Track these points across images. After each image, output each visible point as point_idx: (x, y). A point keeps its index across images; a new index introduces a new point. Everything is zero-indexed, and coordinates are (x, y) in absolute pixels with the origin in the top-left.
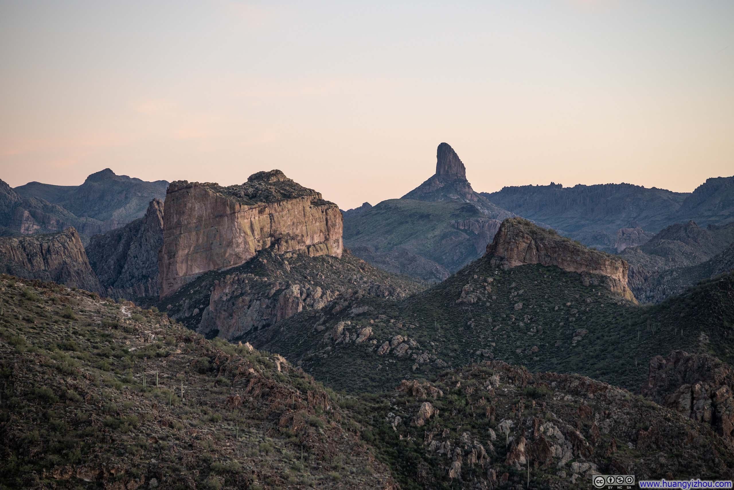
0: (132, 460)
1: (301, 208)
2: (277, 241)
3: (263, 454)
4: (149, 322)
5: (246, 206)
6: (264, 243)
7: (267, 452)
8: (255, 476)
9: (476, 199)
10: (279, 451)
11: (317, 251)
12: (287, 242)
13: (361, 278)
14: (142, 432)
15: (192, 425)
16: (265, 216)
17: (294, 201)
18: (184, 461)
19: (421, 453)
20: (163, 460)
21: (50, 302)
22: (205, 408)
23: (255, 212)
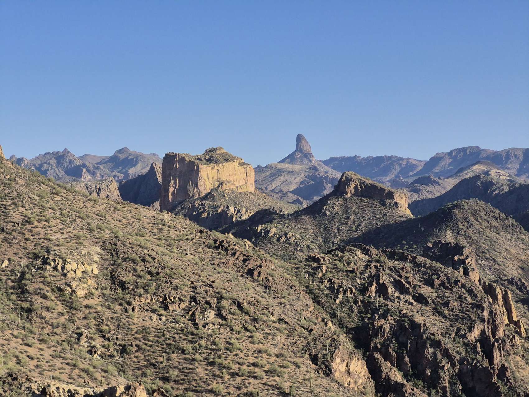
0: (181, 292)
1: (233, 167)
2: (221, 184)
3: (247, 290)
4: (180, 222)
5: (205, 166)
6: (214, 185)
7: (249, 290)
8: (245, 301)
9: (316, 163)
10: (254, 288)
11: (241, 189)
12: (226, 184)
13: (265, 203)
14: (185, 278)
15: (209, 275)
16: (215, 171)
17: (230, 163)
18: (208, 293)
19: (321, 291)
20: (197, 293)
21: (129, 212)
22: (214, 266)
23: (210, 168)
